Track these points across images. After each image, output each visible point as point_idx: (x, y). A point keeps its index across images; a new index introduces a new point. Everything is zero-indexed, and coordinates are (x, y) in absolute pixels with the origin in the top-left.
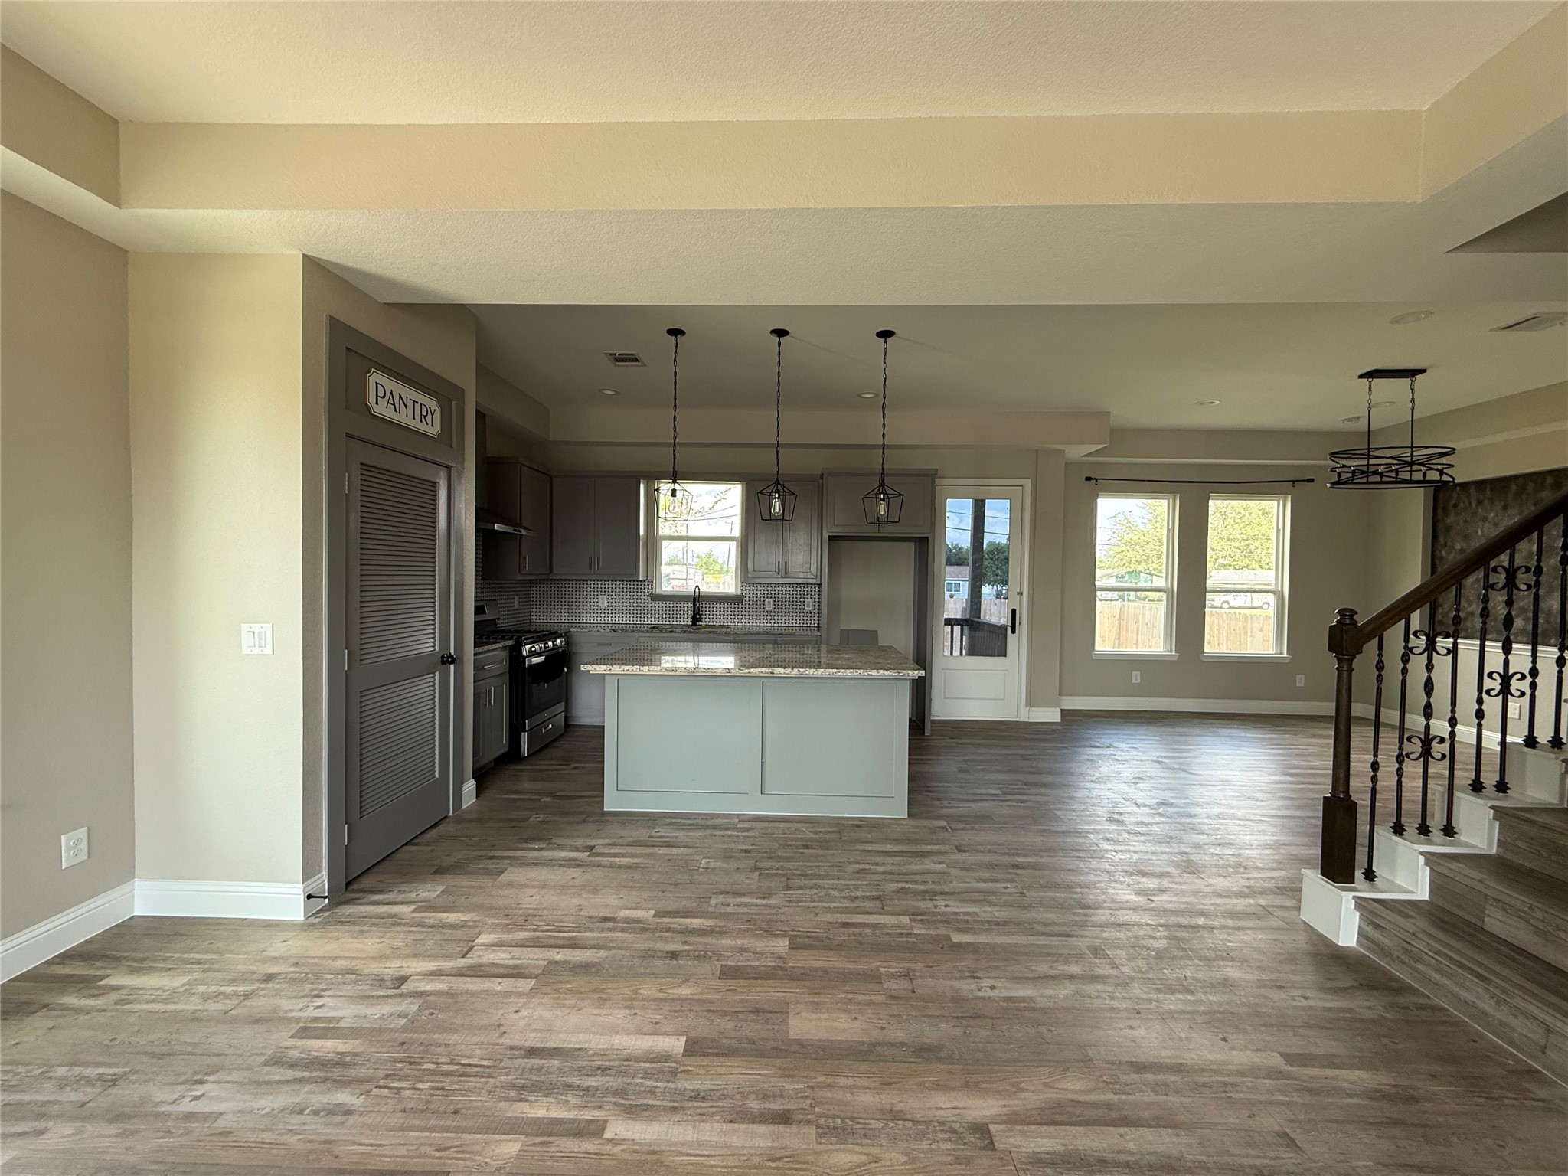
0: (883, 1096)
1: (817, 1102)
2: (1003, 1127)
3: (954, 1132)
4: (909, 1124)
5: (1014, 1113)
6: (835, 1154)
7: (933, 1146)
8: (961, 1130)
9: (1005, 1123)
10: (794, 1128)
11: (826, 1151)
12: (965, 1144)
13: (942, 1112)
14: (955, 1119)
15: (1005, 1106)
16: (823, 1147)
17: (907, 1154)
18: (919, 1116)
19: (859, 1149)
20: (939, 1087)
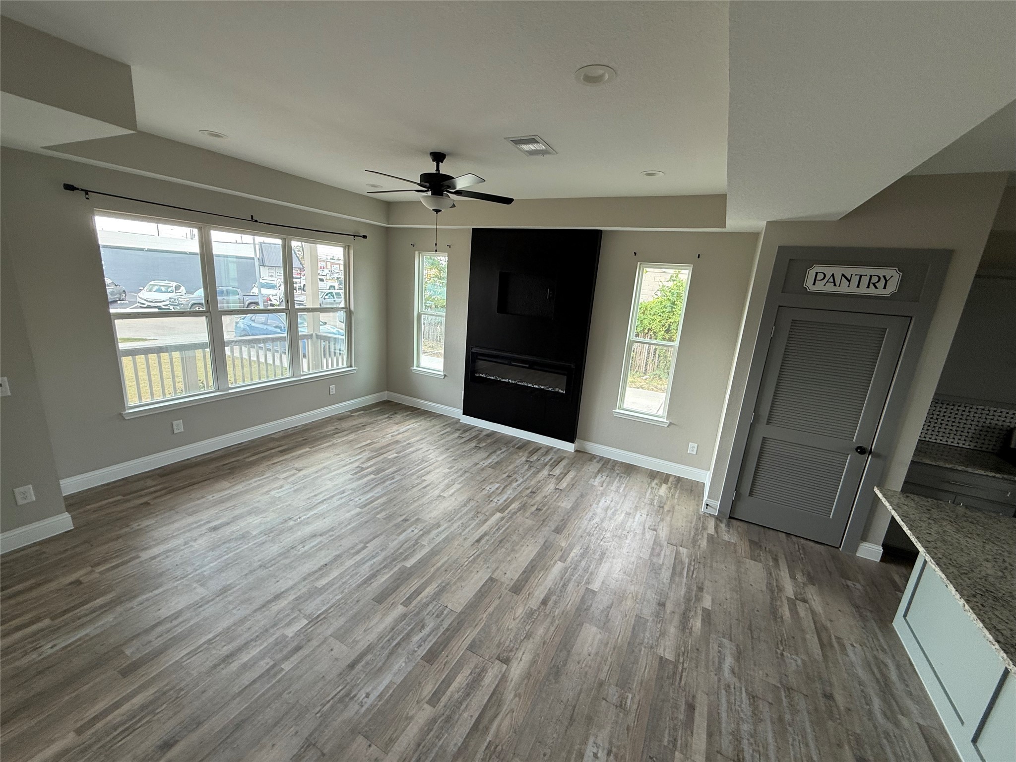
0: (539, 638)
1: (546, 616)
2: (504, 670)
3: (511, 651)
4: (522, 638)
5: (506, 681)
6: (522, 609)
7: (509, 639)
8: (510, 654)
9: (505, 673)
10: (538, 604)
11: (525, 608)
12: (504, 650)
13: (521, 653)
14: (516, 656)
15: (512, 680)
16: (527, 608)
17: (511, 629)
18: (525, 644)
19: (521, 617)
20: (534, 662)
